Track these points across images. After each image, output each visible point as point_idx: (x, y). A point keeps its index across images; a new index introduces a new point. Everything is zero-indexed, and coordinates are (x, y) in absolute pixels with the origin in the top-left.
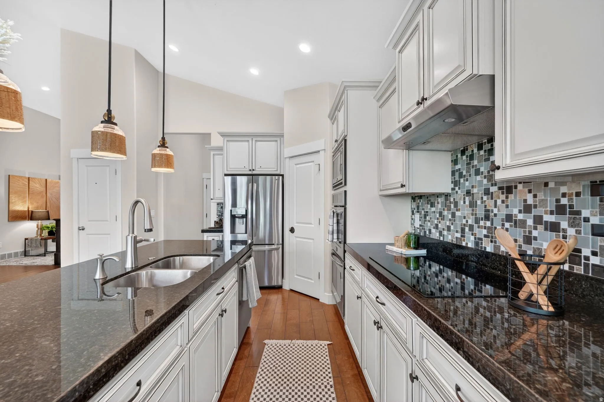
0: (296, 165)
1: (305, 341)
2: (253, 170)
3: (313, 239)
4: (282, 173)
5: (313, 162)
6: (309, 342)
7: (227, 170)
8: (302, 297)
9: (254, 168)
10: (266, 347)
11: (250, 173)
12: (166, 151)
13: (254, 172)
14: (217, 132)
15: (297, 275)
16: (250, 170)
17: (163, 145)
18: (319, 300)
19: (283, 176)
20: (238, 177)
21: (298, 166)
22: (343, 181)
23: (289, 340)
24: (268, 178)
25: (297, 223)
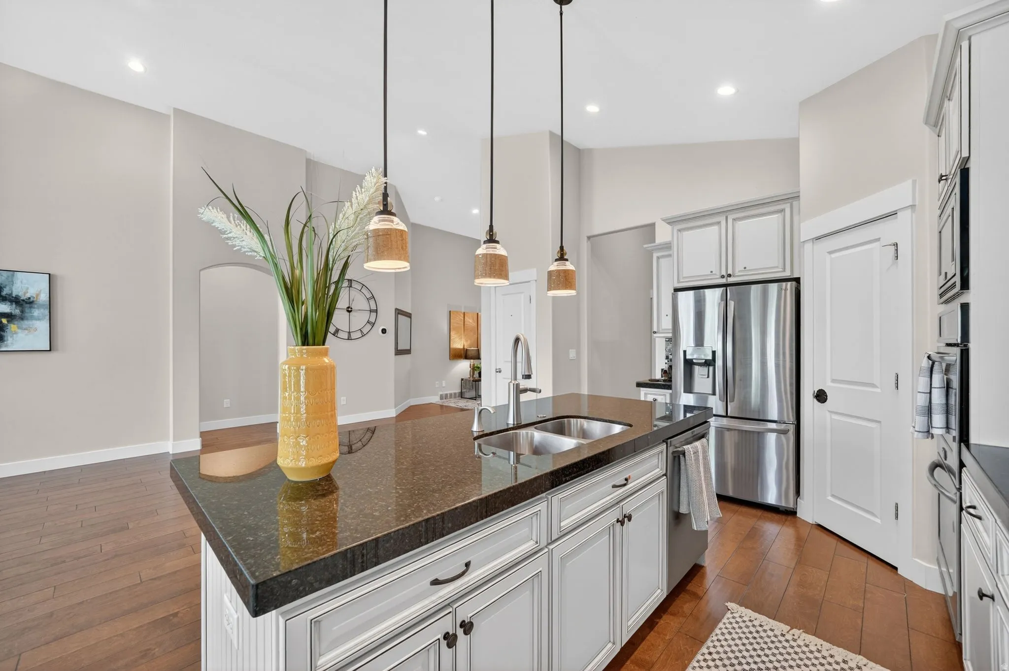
0: (830, 253)
1: (826, 645)
2: (729, 276)
3: (879, 422)
4: (796, 276)
5: (878, 240)
6: (840, 653)
7: (679, 282)
8: (842, 547)
9: (730, 272)
10: (729, 615)
11: (723, 281)
12: (565, 265)
13: (731, 280)
14: (661, 219)
15: (833, 496)
16: (723, 277)
17: (562, 258)
18: (896, 568)
19: (797, 280)
20: (707, 291)
21: (833, 256)
22: (957, 279)
23: (787, 624)
24: (773, 287)
25: (833, 381)
